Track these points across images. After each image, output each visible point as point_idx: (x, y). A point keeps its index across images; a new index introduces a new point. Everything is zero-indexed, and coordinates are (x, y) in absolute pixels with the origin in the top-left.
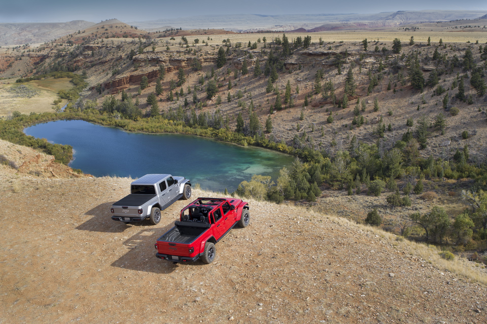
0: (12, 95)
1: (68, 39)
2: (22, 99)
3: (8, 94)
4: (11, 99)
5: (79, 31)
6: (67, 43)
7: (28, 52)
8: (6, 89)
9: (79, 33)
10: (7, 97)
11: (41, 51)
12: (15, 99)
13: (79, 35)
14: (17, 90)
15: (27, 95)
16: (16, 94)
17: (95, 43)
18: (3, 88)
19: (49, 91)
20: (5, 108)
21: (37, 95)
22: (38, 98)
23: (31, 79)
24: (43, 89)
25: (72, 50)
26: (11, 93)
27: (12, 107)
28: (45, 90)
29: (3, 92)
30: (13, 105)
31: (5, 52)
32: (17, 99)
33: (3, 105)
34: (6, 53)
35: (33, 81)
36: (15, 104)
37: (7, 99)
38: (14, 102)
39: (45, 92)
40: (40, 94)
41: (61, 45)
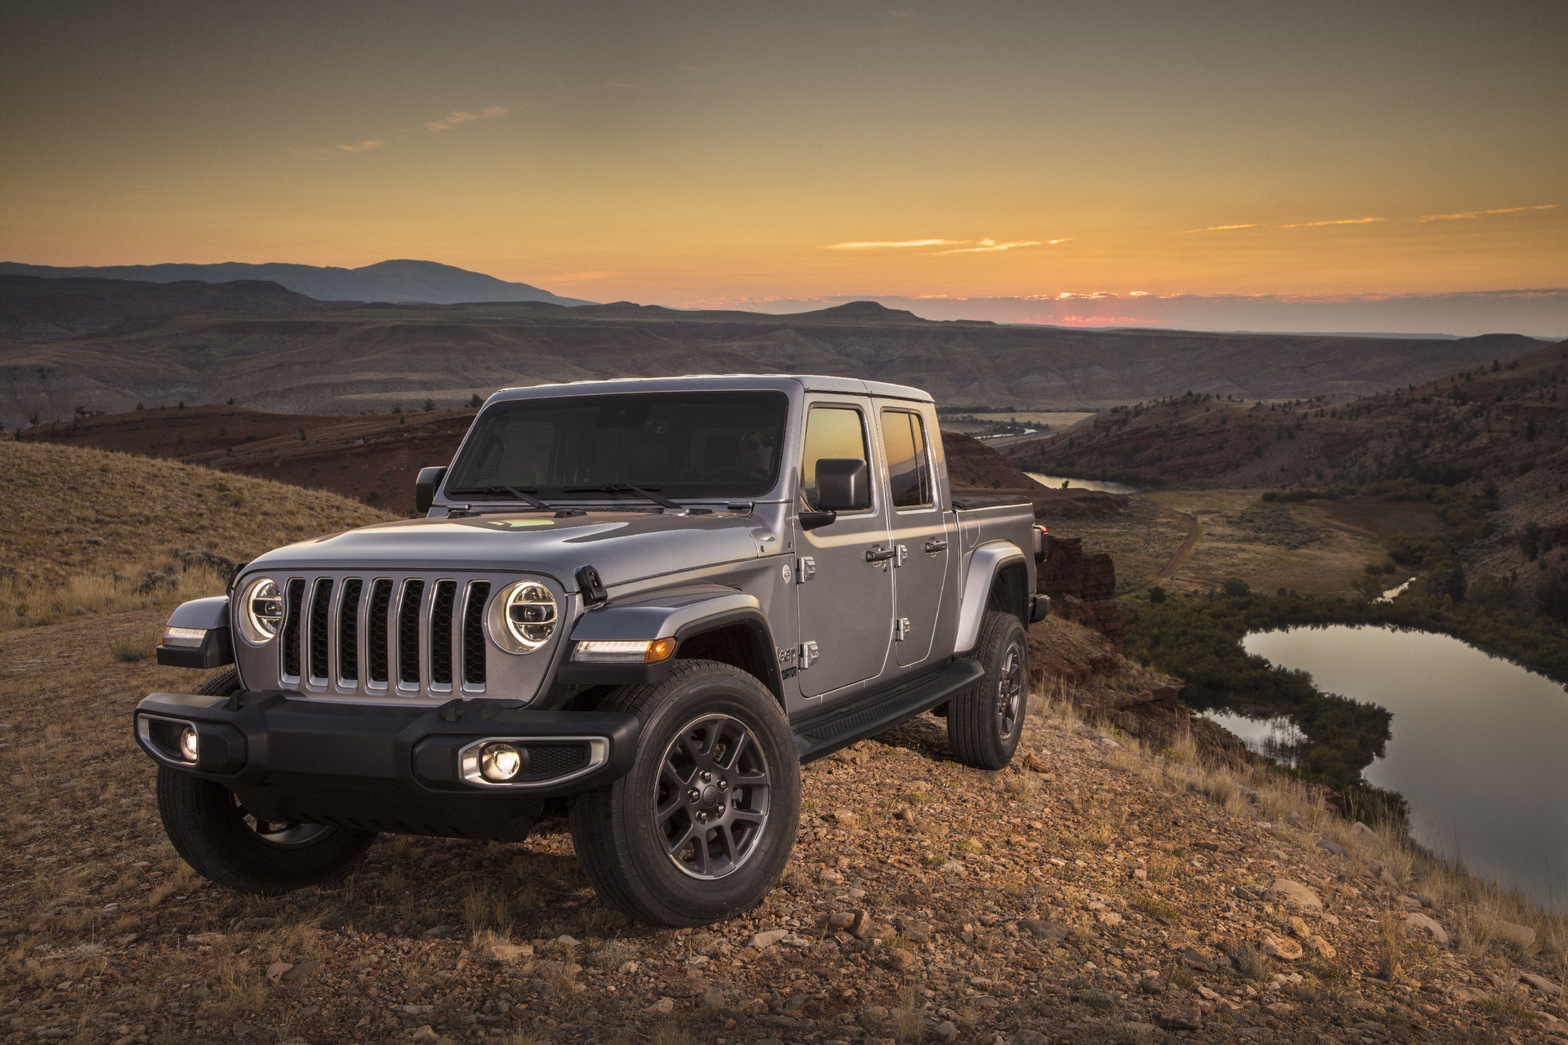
0: (1238, 533)
1: (1455, 387)
2: (1268, 549)
3: (1228, 531)
4: (1234, 546)
5: (1496, 362)
6: (1450, 396)
7: (1316, 415)
8: (1227, 517)
9: (1496, 368)
10: (1222, 538)
11: (1357, 416)
12: (1245, 546)
13: (1492, 377)
14: (1258, 522)
15: (1287, 541)
16: (1252, 534)
17: (1541, 397)
18: (1217, 512)
19: (1358, 533)
20: (1210, 568)
21: (1316, 544)
22: (1318, 553)
23: (1310, 496)
24: (1341, 529)
25: (1458, 418)
26: (1240, 529)
27: (1231, 569)
28: (1347, 530)
29: (1216, 523)
30: (1236, 561)
31: (1247, 413)
32: (1252, 547)
33: (1206, 558)
34: (1250, 416)
35: (1312, 501)
36: (1243, 559)
37: (1221, 545)
38: (1241, 555)
39: (1345, 537)
40: (1328, 540)
41: (1425, 401)
